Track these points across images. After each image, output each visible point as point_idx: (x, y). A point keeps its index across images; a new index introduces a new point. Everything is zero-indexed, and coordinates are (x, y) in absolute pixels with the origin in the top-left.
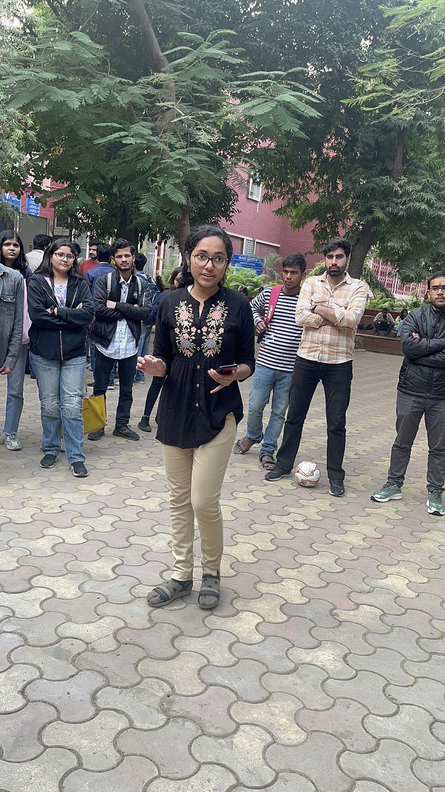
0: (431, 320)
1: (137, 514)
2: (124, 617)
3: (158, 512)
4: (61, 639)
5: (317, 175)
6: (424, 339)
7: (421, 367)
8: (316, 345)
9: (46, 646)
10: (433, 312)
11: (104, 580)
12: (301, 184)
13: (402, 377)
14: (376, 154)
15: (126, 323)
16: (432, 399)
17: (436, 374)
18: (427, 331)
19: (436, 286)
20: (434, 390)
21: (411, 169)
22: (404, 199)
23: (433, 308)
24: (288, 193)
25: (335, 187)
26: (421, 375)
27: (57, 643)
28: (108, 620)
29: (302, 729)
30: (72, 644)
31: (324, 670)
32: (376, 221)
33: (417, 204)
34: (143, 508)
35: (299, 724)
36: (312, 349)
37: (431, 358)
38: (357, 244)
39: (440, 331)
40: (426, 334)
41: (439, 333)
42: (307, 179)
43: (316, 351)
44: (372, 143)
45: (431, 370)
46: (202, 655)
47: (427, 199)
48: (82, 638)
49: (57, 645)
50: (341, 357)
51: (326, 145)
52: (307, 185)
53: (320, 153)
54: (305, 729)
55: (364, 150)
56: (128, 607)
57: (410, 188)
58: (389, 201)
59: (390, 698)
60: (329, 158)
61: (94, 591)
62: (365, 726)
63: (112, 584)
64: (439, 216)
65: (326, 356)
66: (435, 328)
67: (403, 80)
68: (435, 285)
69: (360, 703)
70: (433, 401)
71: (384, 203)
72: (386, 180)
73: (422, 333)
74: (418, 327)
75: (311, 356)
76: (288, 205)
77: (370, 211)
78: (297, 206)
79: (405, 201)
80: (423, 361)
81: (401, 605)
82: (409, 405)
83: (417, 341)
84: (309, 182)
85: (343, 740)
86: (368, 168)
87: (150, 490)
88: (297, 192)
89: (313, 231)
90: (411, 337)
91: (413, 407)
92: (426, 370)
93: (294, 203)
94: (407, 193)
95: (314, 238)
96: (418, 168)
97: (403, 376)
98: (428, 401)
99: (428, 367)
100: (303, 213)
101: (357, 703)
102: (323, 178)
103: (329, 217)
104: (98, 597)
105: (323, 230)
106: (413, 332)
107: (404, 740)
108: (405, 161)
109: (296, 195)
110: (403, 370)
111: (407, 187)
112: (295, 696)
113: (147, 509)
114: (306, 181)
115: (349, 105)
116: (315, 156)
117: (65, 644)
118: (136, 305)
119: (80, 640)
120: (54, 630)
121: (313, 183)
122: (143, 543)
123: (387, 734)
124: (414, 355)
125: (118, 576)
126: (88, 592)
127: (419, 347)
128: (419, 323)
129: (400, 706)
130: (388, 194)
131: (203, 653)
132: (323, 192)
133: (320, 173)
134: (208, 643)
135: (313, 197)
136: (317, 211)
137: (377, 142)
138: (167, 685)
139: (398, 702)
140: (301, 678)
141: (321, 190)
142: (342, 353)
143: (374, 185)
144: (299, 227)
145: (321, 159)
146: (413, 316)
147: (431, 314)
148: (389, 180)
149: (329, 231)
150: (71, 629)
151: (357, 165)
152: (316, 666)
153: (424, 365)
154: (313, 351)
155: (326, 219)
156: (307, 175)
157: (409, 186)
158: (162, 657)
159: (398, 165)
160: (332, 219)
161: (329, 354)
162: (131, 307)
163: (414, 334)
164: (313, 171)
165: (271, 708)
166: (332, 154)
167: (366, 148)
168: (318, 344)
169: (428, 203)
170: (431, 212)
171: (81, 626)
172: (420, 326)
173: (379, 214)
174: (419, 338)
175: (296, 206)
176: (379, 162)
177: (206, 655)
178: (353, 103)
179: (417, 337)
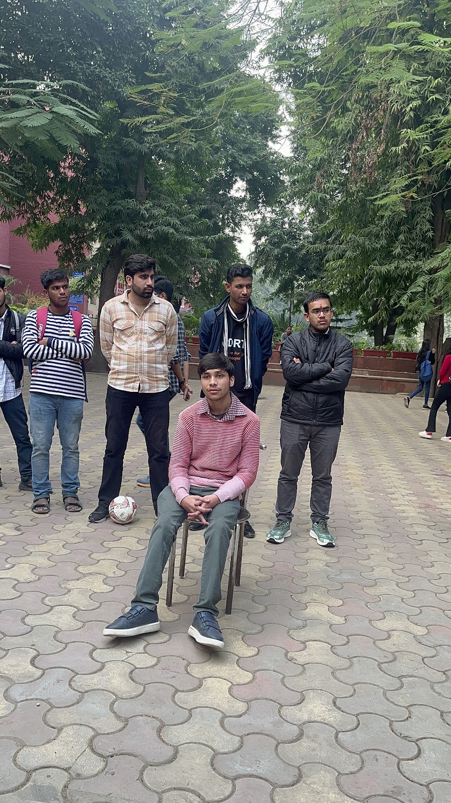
0: (311, 344)
1: (13, 587)
2: (84, 722)
3: (36, 581)
4: (29, 773)
5: (56, 195)
6: (306, 365)
7: (305, 393)
8: (134, 375)
9: (17, 789)
10: (312, 336)
11: (30, 680)
12: (40, 203)
13: (285, 405)
14: (118, 176)
15: (4, 362)
16: (319, 425)
17: (321, 399)
18: (308, 355)
19: (317, 309)
20: (319, 416)
21: (153, 195)
22: (151, 223)
23: (312, 332)
24: (27, 212)
25: (77, 208)
26: (305, 402)
27: (28, 780)
28: (68, 732)
29: (355, 799)
30: (48, 776)
31: (327, 724)
32: (125, 244)
33: (165, 228)
34: (15, 580)
35: (349, 795)
36: (130, 380)
37: (315, 383)
38: (107, 266)
39: (321, 354)
40: (308, 359)
41: (320, 357)
42: (46, 199)
43: (134, 382)
44: (114, 166)
45: (316, 396)
46: (202, 744)
47: (174, 223)
48: (55, 764)
49: (30, 783)
50: (161, 385)
51: (62, 164)
52: (47, 205)
53: (57, 173)
54: (358, 799)
55: (106, 172)
56: (81, 707)
57: (156, 212)
58: (136, 224)
59: (403, 737)
60: (67, 178)
61: (28, 698)
62: (406, 775)
63: (43, 683)
64: (185, 240)
65: (147, 386)
66: (315, 351)
67: (175, 106)
68: (315, 307)
69: (385, 752)
70: (319, 427)
71: (132, 226)
72: (132, 203)
73: (303, 358)
74: (299, 352)
75: (130, 388)
76: (28, 225)
77: (118, 233)
78: (38, 226)
79: (152, 225)
80: (305, 387)
81: (340, 633)
82: (296, 433)
83: (300, 367)
84: (49, 202)
85: (399, 798)
86: (110, 190)
87: (9, 556)
88: (37, 211)
89: (57, 252)
90: (293, 362)
91: (300, 435)
92: (310, 396)
93: (35, 223)
94: (152, 217)
95: (59, 260)
96: (160, 193)
97: (287, 404)
98: (314, 428)
99: (313, 392)
100: (45, 234)
101: (381, 752)
102: (62, 198)
103: (73, 238)
104: (38, 704)
105: (68, 252)
106: (294, 357)
107: (446, 778)
108: (147, 186)
109: (35, 214)
110: (285, 397)
111: (153, 211)
112: (322, 764)
113: (22, 580)
114: (45, 199)
115: (129, 125)
116: (52, 175)
117: (39, 778)
118: (14, 342)
119: (53, 767)
120: (12, 764)
121: (52, 203)
122: (45, 623)
123: (429, 777)
124: (296, 381)
125: (44, 670)
126: (21, 701)
127: (302, 373)
128: (299, 348)
129: (418, 743)
130: (135, 217)
131: (201, 742)
132: (63, 213)
133: (60, 193)
134: (197, 727)
135: (54, 218)
136: (60, 232)
137: (118, 165)
138: (191, 794)
139: (414, 739)
140: (313, 741)
141: (62, 211)
142: (162, 380)
143: (120, 208)
144: (42, 248)
145: (59, 178)
146: (292, 340)
147: (311, 338)
148: (135, 203)
149: (73, 253)
150: (33, 756)
151: (100, 187)
152: (317, 722)
153: (307, 392)
154: (131, 382)
155: (69, 241)
156: (46, 194)
157: (154, 210)
158: (162, 760)
159: (141, 189)
160: (76, 240)
161: (149, 383)
162: (7, 344)
163: (295, 359)
164: (51, 189)
165: (312, 786)
166: (70, 174)
167: (108, 170)
168: (136, 374)
169: (174, 227)
170: (177, 236)
171: (43, 748)
172: (301, 351)
173: (129, 237)
174: (300, 363)
175: (36, 226)
176: (122, 185)
177: (205, 742)
178: (132, 123)
179: (299, 362)
